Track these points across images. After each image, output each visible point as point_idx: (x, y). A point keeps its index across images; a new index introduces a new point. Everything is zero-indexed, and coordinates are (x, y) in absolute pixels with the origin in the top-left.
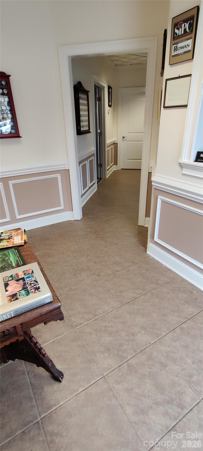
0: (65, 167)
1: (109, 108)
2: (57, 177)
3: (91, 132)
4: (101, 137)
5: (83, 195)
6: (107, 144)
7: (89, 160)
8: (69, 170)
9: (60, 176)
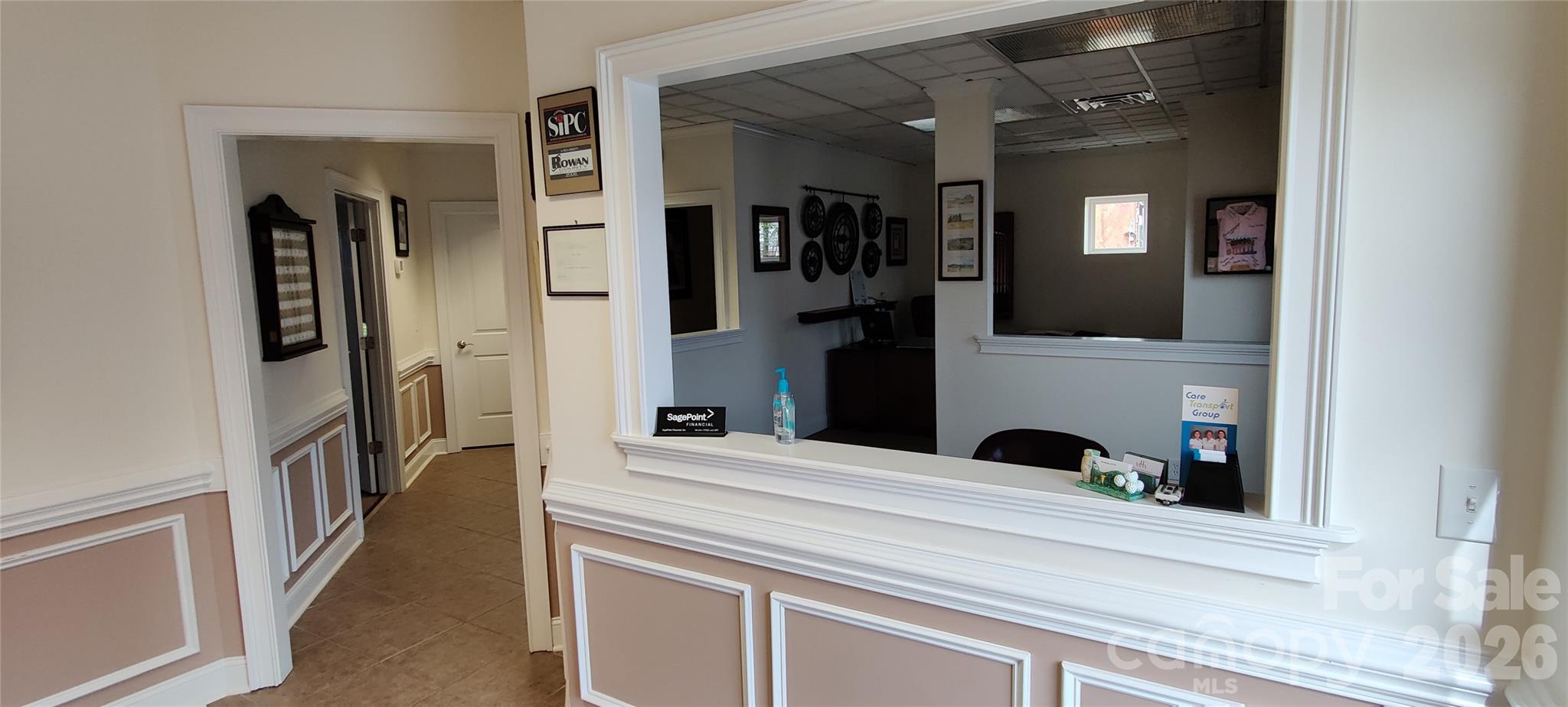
0: (206, 486)
1: (400, 259)
2: (170, 527)
3: (326, 346)
4: (371, 352)
5: (295, 576)
6: (400, 373)
7: (321, 441)
8: (226, 492)
9: (183, 520)
